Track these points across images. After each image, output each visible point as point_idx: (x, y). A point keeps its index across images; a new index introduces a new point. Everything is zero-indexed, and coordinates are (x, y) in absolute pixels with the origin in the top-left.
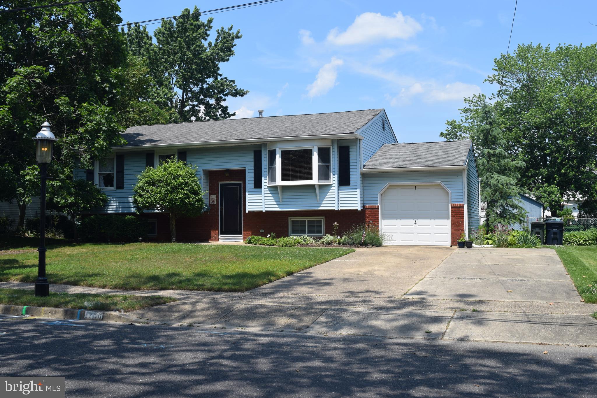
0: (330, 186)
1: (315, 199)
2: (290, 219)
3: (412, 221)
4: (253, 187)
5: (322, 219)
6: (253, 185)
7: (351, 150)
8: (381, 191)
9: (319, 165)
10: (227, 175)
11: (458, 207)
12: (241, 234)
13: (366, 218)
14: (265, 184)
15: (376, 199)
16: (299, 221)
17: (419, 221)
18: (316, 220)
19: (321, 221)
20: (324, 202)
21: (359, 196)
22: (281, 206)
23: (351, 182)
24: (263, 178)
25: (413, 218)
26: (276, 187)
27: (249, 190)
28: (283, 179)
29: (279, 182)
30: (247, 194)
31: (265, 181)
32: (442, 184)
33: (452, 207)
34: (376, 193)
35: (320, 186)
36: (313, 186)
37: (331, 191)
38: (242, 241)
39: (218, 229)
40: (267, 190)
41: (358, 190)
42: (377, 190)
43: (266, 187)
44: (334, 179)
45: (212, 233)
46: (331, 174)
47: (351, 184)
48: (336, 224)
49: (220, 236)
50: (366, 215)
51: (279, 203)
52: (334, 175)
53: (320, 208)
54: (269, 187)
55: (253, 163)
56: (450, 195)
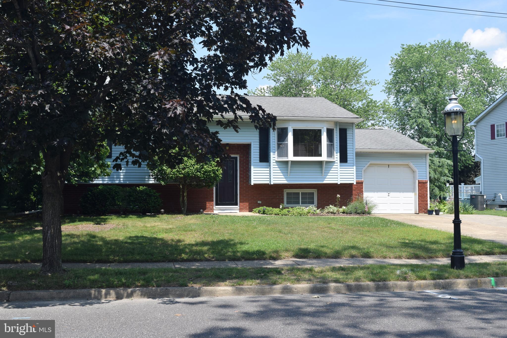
0: (333, 162)
1: (320, 174)
2: (285, 191)
3: (386, 194)
4: (258, 161)
5: (315, 191)
6: (258, 159)
7: (348, 132)
8: (364, 168)
9: (327, 144)
10: (227, 148)
11: (424, 183)
12: (237, 205)
13: (353, 191)
14: (274, 159)
15: (361, 175)
16: (291, 193)
17: (392, 194)
18: (308, 193)
19: (313, 193)
20: (328, 177)
21: (355, 172)
22: (288, 179)
23: (348, 159)
24: (272, 154)
25: (387, 191)
26: (287, 162)
27: (255, 164)
28: (295, 154)
29: (291, 157)
30: (252, 167)
31: (274, 156)
32: (411, 165)
33: (419, 183)
34: (360, 170)
35: (327, 162)
36: (321, 163)
37: (334, 167)
38: (238, 211)
39: (213, 201)
40: (275, 164)
41: (355, 167)
42: (361, 167)
43: (274, 161)
44: (337, 156)
45: (207, 204)
46: (335, 152)
47: (348, 162)
48: (338, 196)
49: (215, 207)
50: (354, 188)
51: (287, 177)
52: (337, 153)
53: (325, 182)
54: (277, 162)
55: (258, 138)
56: (417, 172)
